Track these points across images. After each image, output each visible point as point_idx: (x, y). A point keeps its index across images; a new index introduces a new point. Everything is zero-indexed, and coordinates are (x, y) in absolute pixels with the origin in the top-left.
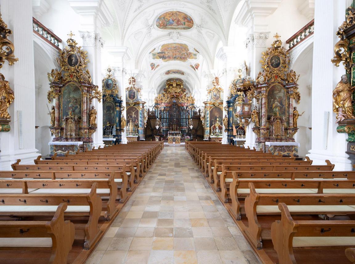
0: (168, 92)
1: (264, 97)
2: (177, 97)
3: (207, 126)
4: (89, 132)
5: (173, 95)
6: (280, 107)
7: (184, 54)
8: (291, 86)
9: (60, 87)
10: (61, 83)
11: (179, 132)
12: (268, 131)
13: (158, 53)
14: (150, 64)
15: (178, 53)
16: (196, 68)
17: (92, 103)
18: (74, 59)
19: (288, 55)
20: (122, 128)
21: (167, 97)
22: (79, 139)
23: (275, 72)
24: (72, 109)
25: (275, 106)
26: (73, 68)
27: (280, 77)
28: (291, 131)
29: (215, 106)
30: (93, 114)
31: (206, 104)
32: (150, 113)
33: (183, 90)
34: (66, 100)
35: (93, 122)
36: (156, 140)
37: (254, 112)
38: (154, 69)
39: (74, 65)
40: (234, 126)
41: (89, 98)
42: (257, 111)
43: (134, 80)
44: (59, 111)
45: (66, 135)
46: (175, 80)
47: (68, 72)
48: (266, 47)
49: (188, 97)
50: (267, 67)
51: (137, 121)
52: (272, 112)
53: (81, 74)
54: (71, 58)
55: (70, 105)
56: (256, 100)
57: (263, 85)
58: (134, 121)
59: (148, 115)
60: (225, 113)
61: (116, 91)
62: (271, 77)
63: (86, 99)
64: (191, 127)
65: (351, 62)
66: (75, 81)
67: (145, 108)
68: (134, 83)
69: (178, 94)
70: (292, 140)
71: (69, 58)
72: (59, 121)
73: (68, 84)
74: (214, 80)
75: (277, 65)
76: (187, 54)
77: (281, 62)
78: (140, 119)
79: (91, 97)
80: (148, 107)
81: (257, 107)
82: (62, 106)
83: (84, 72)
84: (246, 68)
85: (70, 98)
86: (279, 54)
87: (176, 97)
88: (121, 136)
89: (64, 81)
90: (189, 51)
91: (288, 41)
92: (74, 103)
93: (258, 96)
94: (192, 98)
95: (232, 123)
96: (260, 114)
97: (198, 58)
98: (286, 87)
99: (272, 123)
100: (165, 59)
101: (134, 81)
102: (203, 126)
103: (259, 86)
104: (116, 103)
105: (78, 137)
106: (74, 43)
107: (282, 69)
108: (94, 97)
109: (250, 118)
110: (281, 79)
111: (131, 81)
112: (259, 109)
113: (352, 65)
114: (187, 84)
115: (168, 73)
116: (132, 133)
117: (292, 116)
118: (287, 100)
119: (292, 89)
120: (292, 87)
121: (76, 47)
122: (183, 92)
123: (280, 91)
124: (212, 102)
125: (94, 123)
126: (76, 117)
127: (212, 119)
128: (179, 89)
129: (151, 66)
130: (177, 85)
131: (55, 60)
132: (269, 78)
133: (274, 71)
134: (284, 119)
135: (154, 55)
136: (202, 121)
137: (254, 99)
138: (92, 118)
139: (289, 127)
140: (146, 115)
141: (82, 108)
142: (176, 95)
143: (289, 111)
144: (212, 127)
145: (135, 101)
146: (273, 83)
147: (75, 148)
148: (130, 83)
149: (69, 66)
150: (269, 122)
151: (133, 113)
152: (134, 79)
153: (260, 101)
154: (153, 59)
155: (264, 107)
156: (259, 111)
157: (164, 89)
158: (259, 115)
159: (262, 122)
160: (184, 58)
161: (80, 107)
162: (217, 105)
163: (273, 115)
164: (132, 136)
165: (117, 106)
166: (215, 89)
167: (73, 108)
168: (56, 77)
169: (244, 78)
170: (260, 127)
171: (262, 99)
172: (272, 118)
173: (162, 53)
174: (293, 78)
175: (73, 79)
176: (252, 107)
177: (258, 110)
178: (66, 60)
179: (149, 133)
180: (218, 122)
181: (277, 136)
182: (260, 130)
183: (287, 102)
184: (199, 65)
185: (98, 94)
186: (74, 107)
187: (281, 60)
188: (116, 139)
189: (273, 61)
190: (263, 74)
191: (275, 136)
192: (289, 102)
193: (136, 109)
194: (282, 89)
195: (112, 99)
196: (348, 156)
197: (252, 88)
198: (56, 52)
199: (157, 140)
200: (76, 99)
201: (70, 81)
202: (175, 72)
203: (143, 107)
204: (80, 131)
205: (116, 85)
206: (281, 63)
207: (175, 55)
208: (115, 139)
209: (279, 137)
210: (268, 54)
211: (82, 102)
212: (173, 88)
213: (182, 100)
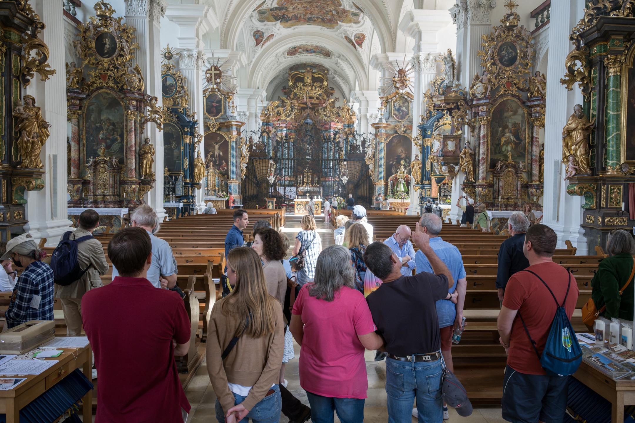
0: (292, 97)
1: (484, 125)
2: (314, 108)
3: (379, 177)
4: (139, 189)
5: (305, 104)
6: (516, 144)
7: (331, 11)
8: (536, 103)
9: (81, 100)
10: (82, 92)
11: (318, 189)
12: (492, 189)
13: (271, 10)
14: (252, 33)
15: (316, 9)
16: (357, 42)
17: (145, 131)
18: (108, 43)
19: (533, 42)
20: (196, 181)
21: (291, 107)
22: (120, 204)
23: (507, 74)
24: (106, 143)
25: (505, 141)
26: (106, 60)
27: (515, 84)
28: (534, 190)
29: (396, 132)
30: (147, 153)
31: (377, 128)
32: (254, 147)
33: (329, 93)
34: (93, 126)
35: (148, 170)
36: (269, 206)
37: (465, 153)
38: (261, 44)
39: (107, 56)
40: (433, 178)
41: (140, 121)
42: (471, 152)
43: (218, 72)
44: (79, 148)
45: (95, 195)
46: (309, 69)
47: (96, 68)
48: (490, 25)
49: (339, 108)
50: (491, 65)
51: (224, 163)
52: (500, 153)
53: (124, 74)
54: (103, 41)
55: (101, 136)
56: (470, 128)
57: (481, 102)
58: (217, 165)
59: (250, 150)
60: (415, 151)
61: (184, 102)
62: (499, 85)
63: (133, 124)
64: (345, 179)
65: (591, 83)
66: (111, 87)
67: (242, 135)
68: (218, 80)
69: (317, 101)
70: (536, 207)
71: (97, 40)
72: (78, 167)
73: (96, 93)
74: (397, 76)
75: (512, 61)
76: (338, 13)
77: (519, 54)
78: (232, 160)
79: (143, 120)
80: (249, 134)
81: (472, 143)
82: (85, 138)
83: (131, 70)
84: (451, 64)
85: (102, 120)
86: (515, 40)
87: (310, 108)
88: (193, 197)
89: (89, 86)
90: (342, 7)
91: (534, 14)
92: (109, 131)
93: (474, 122)
94: (348, 110)
95: (429, 171)
96: (477, 157)
97: (362, 21)
98: (526, 104)
99: (498, 175)
100: (287, 21)
101: (219, 76)
102: (371, 176)
103: (474, 103)
104: (183, 127)
105: (117, 198)
106: (109, 10)
107: (520, 68)
108: (149, 121)
109: (457, 165)
110: (518, 88)
111: (211, 74)
112: (475, 147)
113: (592, 88)
114: (336, 77)
115: (293, 51)
116: (215, 191)
117: (536, 161)
118: (529, 129)
119: (538, 109)
120: (538, 105)
121: (113, 19)
122: (328, 97)
123: (515, 113)
124: (390, 125)
125: (150, 171)
126: (114, 160)
127: (391, 161)
128: (317, 89)
129: (254, 36)
130: (314, 80)
131: (70, 45)
132: (495, 85)
133: (504, 73)
134: (521, 166)
135: (261, 13)
136: (368, 165)
137: (466, 127)
138: (145, 161)
139: (532, 182)
140: (245, 150)
141: (125, 141)
142: (311, 104)
143: (532, 150)
144: (389, 180)
145: (222, 121)
146: (502, 96)
147: (115, 220)
148: (209, 80)
149: (99, 57)
150: (493, 172)
151: (217, 146)
152: (219, 70)
153: (477, 131)
154: (260, 21)
155: (484, 143)
156: (475, 150)
157: (284, 88)
158: (475, 158)
159: (480, 171)
160: (330, 21)
161: (122, 140)
162: (401, 130)
163: (502, 159)
164: (214, 197)
165: (186, 133)
166: (397, 96)
167: (108, 141)
168: (73, 79)
169: (448, 85)
170: (475, 183)
171: (480, 128)
172: (499, 164)
173: (279, 9)
174: (538, 88)
175: (106, 83)
176: (462, 143)
177: (472, 148)
178: (93, 45)
179: (252, 191)
180: (402, 168)
181: (508, 199)
182: (474, 187)
183: (528, 134)
184: (364, 37)
185: (156, 114)
186: (109, 139)
187: (518, 51)
188: (184, 205)
189: (504, 52)
190: (482, 79)
191: (504, 199)
192: (532, 133)
193: (222, 137)
194: (519, 108)
195: (174, 117)
196: (583, 231)
197: (462, 105)
198: (71, 28)
199: (271, 207)
200: (113, 124)
201: (101, 88)
202: (309, 50)
203: (239, 134)
204: (121, 188)
205: (182, 87)
206: (518, 57)
207: (310, 14)
208: (181, 205)
209: (512, 202)
210: (493, 39)
211: (125, 130)
212: (304, 85)
213: (326, 115)
